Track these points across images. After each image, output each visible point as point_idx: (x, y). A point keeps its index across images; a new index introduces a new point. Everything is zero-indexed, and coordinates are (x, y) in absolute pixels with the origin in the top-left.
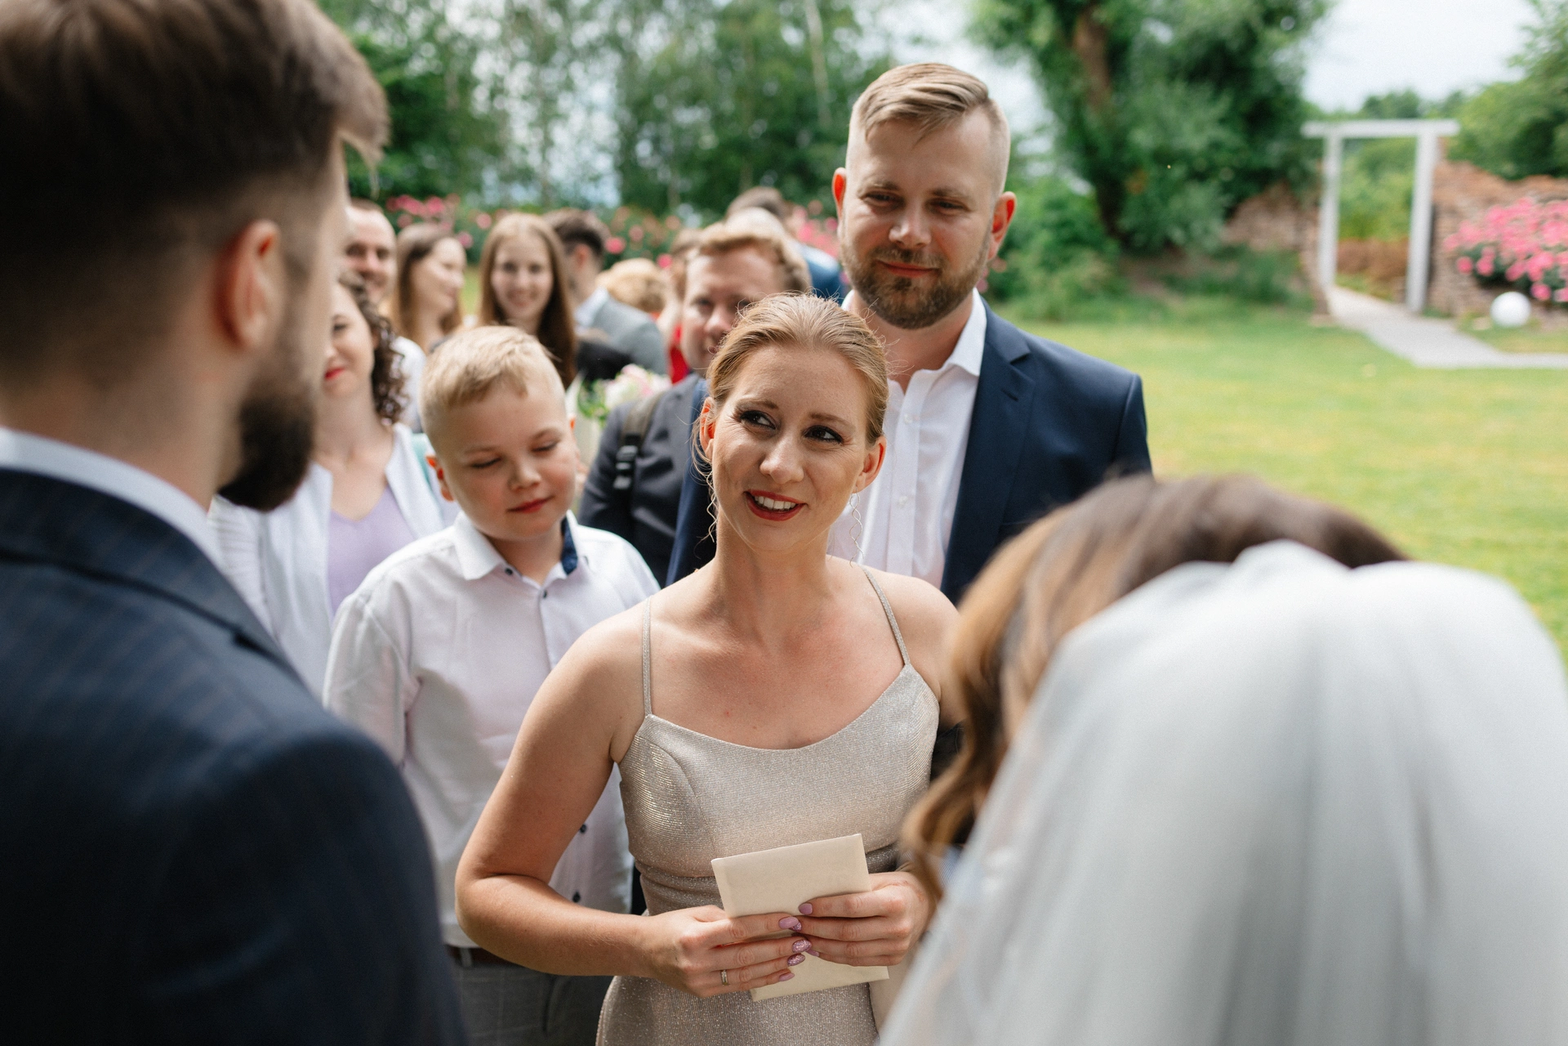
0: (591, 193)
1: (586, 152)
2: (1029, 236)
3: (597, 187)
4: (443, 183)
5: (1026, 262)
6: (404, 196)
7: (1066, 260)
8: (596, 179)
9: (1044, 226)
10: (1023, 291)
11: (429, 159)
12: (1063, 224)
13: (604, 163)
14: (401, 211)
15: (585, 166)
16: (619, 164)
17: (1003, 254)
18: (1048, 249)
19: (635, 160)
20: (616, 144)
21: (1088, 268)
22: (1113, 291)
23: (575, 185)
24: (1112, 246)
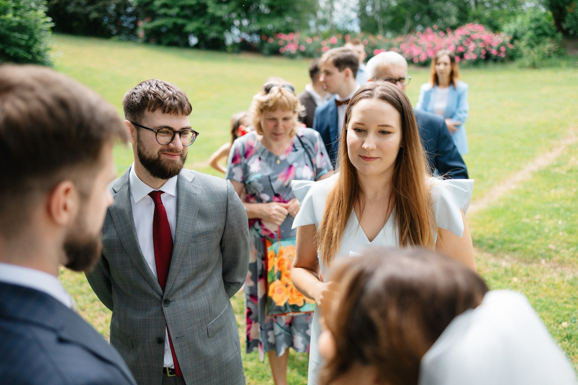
0: (349, 27)
1: (347, 11)
2: (523, 34)
3: (351, 25)
4: (294, 27)
5: (522, 44)
6: (281, 33)
7: (538, 43)
8: (351, 22)
9: (530, 29)
10: (521, 56)
11: (289, 19)
12: (539, 27)
13: (354, 15)
14: (280, 39)
15: (346, 16)
16: (359, 15)
17: (512, 42)
18: (531, 38)
19: (366, 13)
20: (358, 8)
21: (548, 45)
22: (560, 54)
23: (343, 24)
24: (560, 35)
